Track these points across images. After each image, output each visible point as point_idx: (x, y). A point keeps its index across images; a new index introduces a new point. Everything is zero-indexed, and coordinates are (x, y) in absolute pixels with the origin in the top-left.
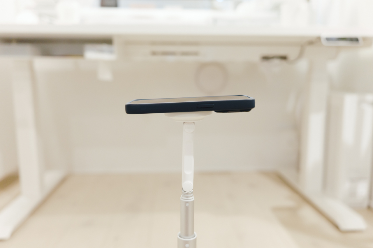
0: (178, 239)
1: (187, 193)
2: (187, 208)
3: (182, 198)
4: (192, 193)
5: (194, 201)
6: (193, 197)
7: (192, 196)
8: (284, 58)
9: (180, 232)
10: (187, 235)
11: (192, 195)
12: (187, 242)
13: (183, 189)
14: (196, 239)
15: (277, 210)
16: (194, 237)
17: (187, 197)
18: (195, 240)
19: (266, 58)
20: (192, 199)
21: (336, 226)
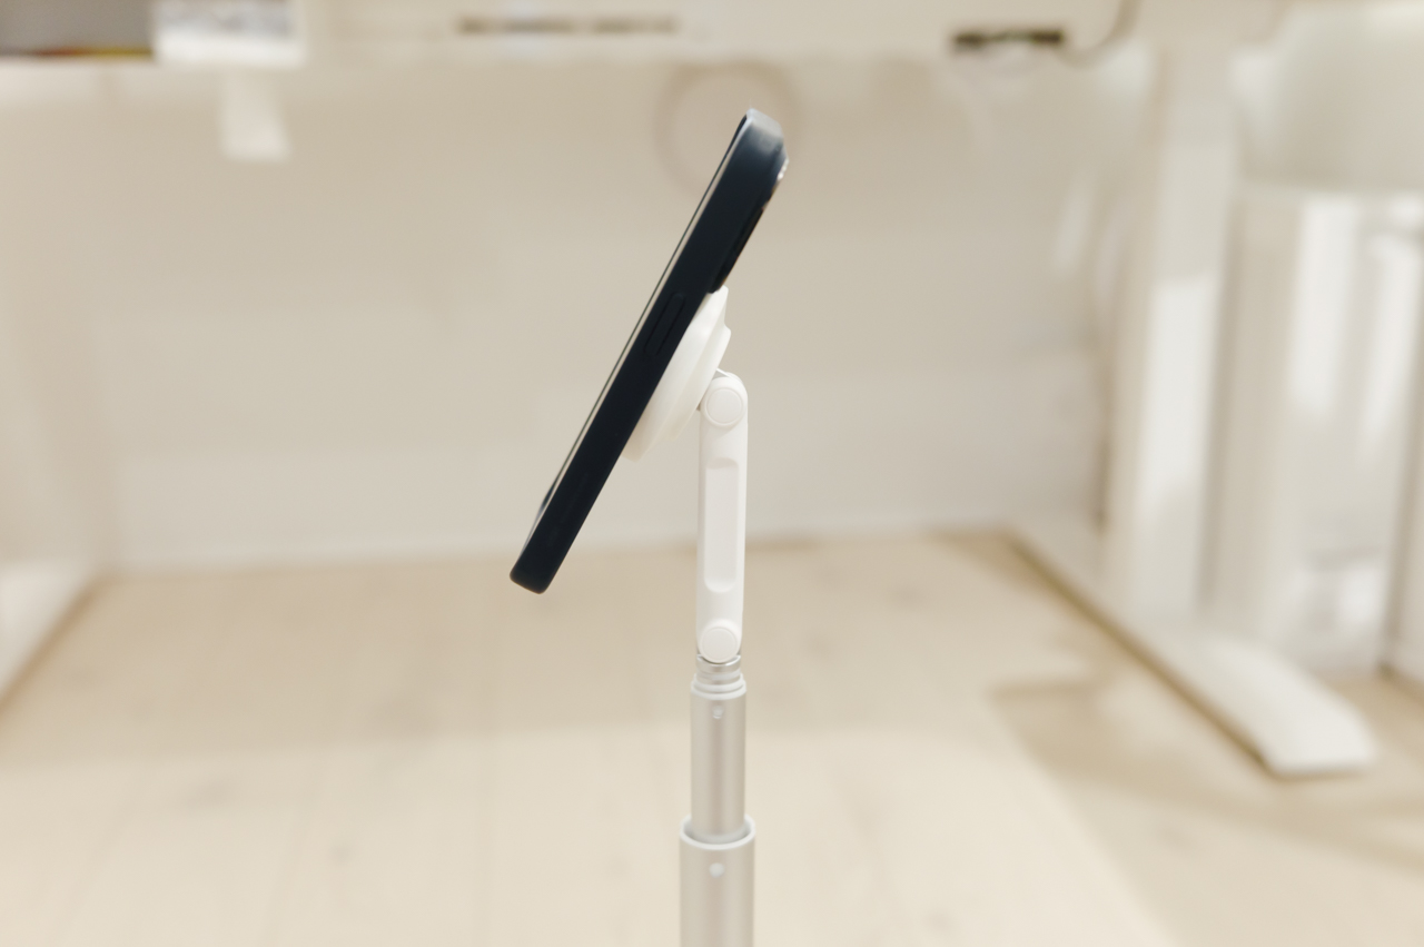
0: (683, 844)
1: (719, 667)
2: (717, 728)
3: (698, 688)
4: (737, 666)
5: (743, 699)
6: (742, 682)
7: (737, 679)
8: (1049, 38)
9: (688, 817)
10: (717, 829)
11: (737, 673)
12: (716, 857)
13: (699, 653)
14: (751, 845)
15: (1011, 695)
16: (745, 835)
17: (718, 683)
18: (750, 847)
19: (971, 41)
20: (736, 688)
21: (1254, 756)
